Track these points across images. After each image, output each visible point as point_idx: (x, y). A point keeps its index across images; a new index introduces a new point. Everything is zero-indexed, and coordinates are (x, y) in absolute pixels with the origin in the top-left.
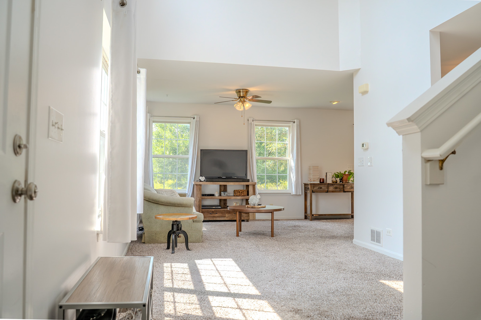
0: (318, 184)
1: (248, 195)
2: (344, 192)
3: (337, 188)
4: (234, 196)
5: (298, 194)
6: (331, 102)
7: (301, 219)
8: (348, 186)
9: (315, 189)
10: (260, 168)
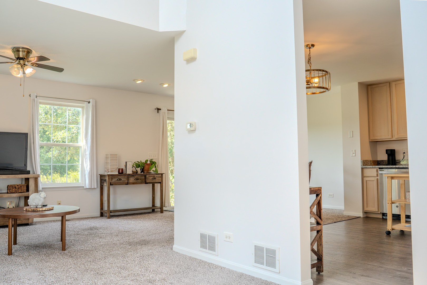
0: (117, 175)
1: (28, 190)
2: (146, 183)
3: (139, 179)
4: (8, 193)
5: (93, 187)
6: (134, 80)
7: (96, 217)
8: (150, 177)
9: (114, 180)
10: (43, 159)
